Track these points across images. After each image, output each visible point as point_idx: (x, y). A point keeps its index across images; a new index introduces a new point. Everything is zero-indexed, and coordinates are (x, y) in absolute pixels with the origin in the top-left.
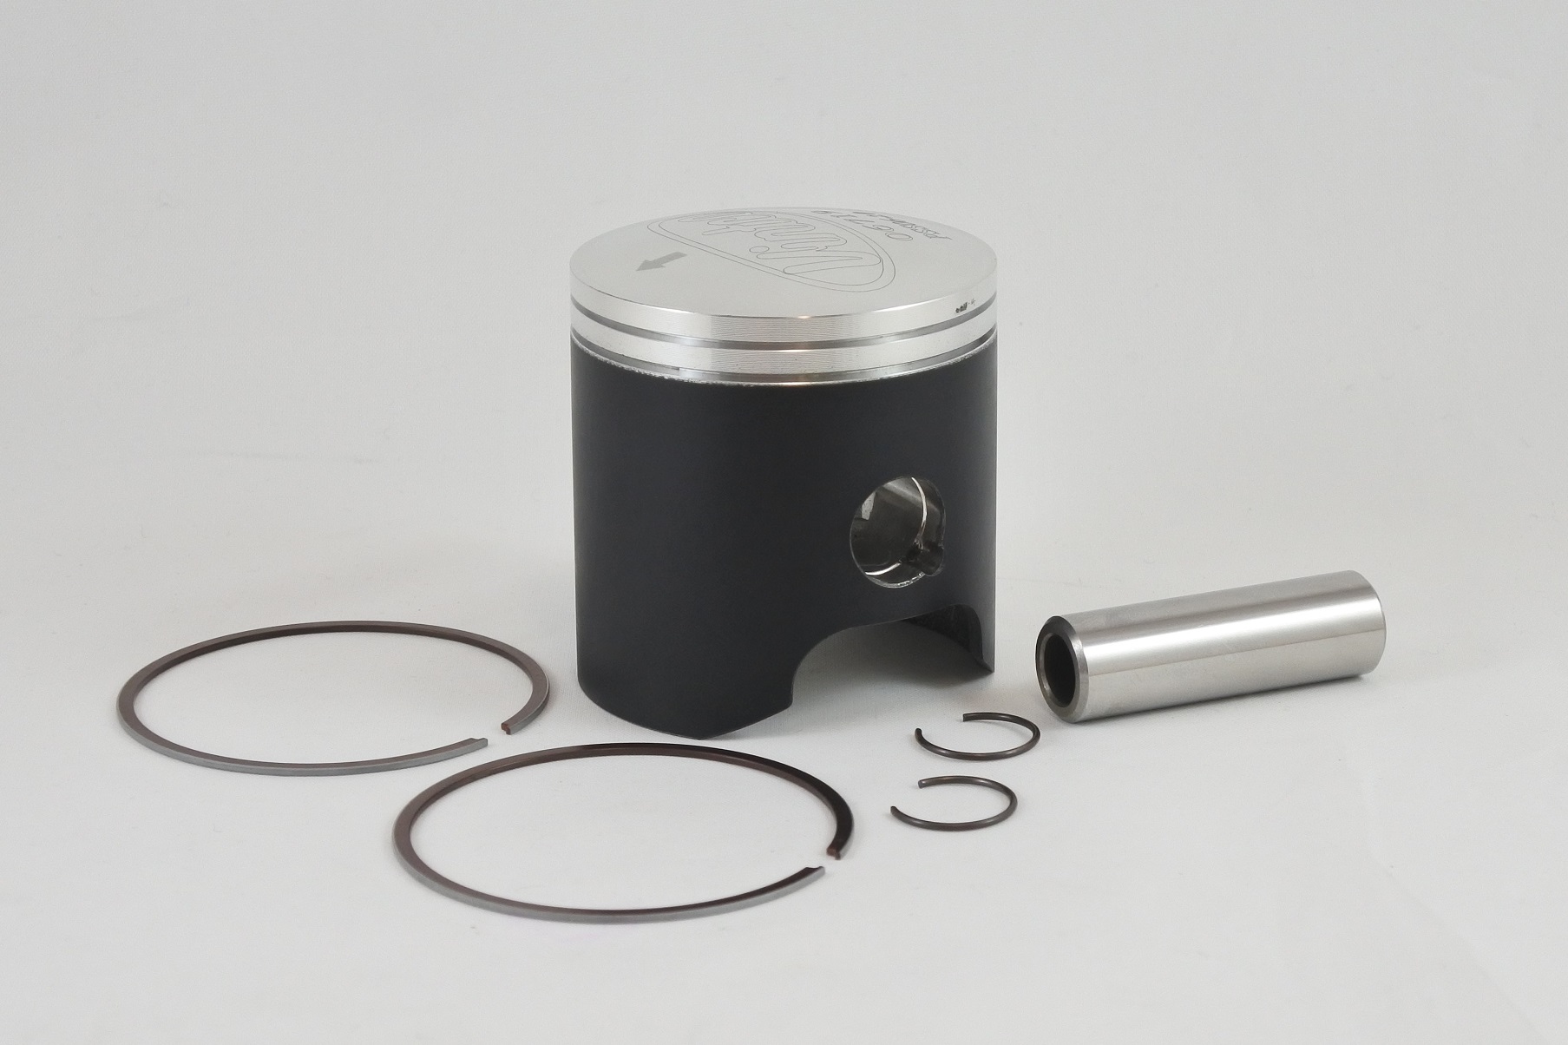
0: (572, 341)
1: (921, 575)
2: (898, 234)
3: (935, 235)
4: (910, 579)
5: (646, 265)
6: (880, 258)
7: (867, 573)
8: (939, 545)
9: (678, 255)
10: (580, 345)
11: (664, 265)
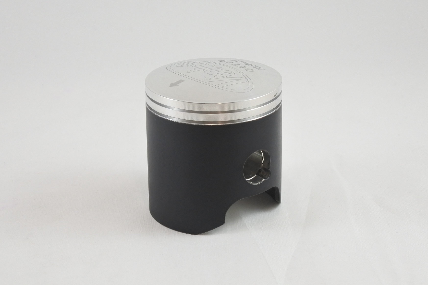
0: (146, 107)
1: (264, 180)
2: (250, 69)
3: (259, 69)
4: (260, 181)
5: (172, 85)
6: (247, 79)
7: (247, 180)
8: (269, 170)
9: (181, 81)
10: (149, 109)
11: (178, 85)
